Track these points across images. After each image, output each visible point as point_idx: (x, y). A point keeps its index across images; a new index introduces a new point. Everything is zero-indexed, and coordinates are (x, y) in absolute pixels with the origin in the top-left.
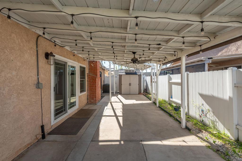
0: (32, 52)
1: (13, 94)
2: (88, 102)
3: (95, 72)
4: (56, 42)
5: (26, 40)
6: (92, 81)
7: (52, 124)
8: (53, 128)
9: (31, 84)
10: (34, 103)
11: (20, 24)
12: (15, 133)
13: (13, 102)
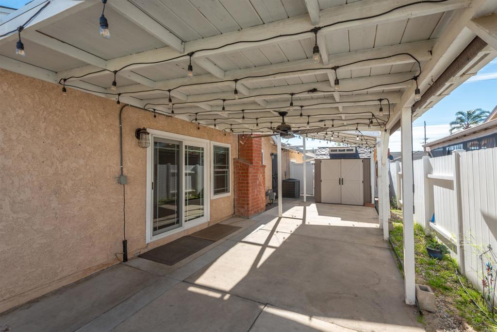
0: (111, 131)
1: (80, 190)
2: (234, 213)
3: (249, 156)
4: (156, 111)
5: (103, 115)
6: (242, 173)
7: (148, 240)
8: (150, 248)
9: (109, 177)
10: (114, 205)
11: (92, 95)
12: (82, 245)
13: (79, 201)
